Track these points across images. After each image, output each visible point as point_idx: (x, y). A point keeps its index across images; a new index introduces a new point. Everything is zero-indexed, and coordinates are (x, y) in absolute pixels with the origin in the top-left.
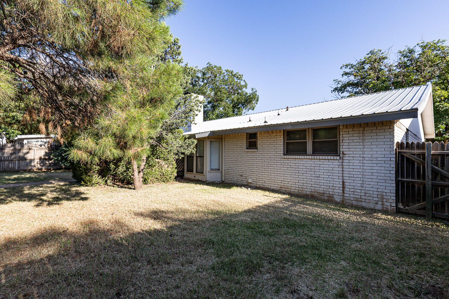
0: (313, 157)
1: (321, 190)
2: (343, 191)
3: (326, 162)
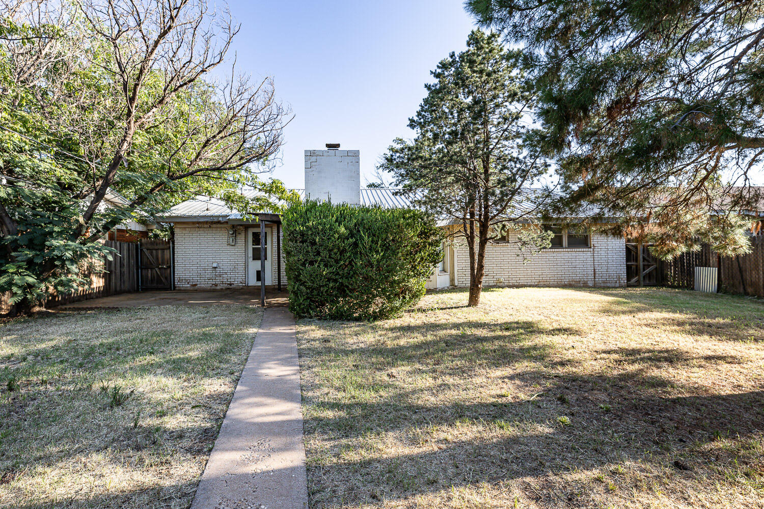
0: (569, 250)
1: (577, 279)
2: (594, 276)
3: (581, 254)
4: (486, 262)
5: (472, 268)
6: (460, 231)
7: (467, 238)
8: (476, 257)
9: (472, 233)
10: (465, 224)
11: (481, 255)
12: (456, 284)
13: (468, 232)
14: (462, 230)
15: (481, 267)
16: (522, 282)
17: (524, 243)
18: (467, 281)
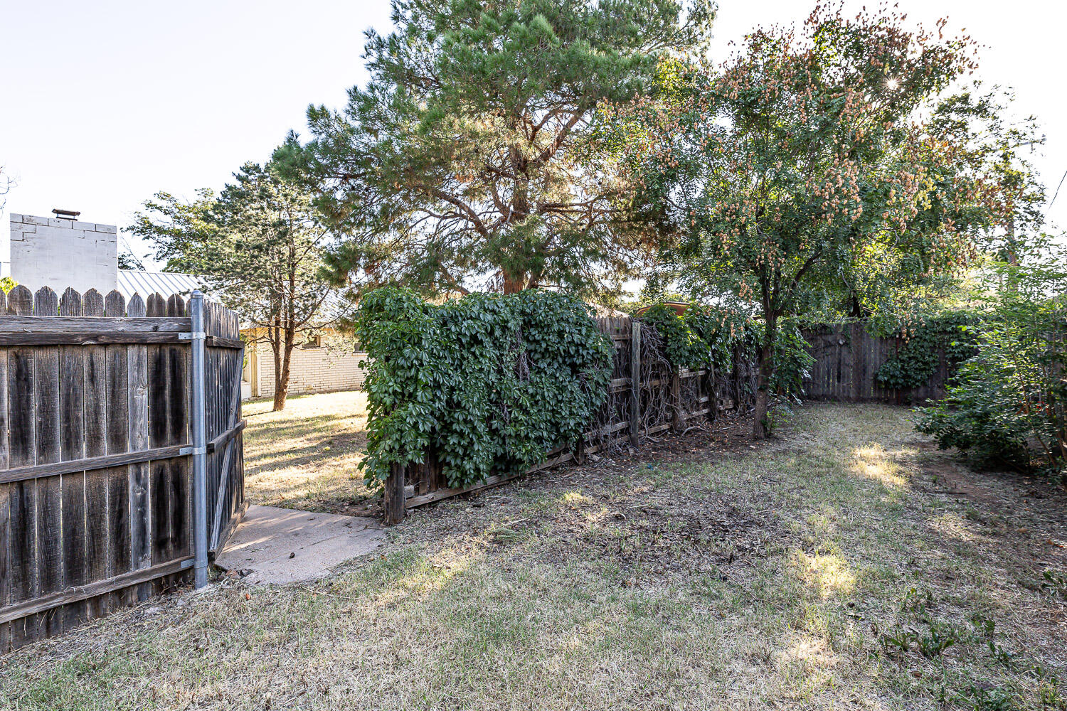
4: (290, 367)
5: (277, 374)
6: (264, 337)
7: (273, 344)
8: (282, 363)
9: (277, 338)
10: (270, 330)
11: (287, 361)
12: (259, 394)
13: (274, 338)
14: (267, 335)
15: (286, 372)
16: (334, 387)
17: (331, 349)
18: (272, 390)
